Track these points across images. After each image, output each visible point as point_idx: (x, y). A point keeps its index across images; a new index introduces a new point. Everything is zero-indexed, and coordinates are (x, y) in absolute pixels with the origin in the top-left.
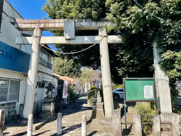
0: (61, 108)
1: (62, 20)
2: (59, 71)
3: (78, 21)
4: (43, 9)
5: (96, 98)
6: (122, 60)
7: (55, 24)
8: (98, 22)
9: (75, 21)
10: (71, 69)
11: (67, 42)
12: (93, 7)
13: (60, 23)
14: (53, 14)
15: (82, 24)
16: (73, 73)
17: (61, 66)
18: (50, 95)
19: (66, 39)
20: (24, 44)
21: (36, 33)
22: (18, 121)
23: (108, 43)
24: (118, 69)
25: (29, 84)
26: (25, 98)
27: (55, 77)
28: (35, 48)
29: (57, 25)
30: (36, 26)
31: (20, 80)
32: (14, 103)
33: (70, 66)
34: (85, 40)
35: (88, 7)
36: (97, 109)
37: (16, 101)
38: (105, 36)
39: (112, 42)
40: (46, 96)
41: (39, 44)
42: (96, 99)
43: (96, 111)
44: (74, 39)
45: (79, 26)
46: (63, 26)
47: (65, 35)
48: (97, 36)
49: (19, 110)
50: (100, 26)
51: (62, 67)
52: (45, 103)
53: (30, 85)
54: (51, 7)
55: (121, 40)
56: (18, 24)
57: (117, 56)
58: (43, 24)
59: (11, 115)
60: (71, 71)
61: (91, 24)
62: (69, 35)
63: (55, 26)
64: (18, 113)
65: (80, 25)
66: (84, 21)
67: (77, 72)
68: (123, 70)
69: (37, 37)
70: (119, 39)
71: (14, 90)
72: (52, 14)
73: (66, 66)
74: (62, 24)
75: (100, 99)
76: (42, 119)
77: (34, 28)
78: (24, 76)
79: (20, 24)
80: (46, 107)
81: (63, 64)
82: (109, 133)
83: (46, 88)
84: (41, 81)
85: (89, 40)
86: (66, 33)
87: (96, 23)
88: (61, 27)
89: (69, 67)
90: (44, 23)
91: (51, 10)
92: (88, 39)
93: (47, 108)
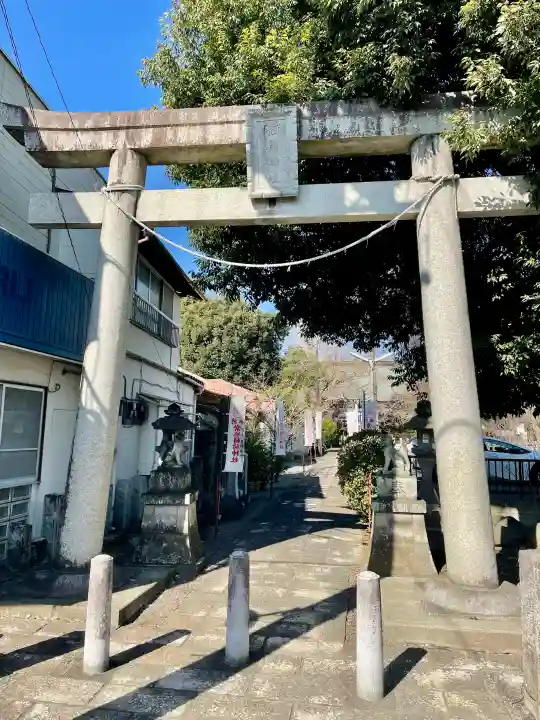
0: (220, 517)
1: (236, 112)
2: (195, 361)
3: (312, 109)
4: (144, 72)
5: (389, 481)
6: (526, 298)
7: (205, 132)
8: (412, 113)
9: (299, 114)
10: (242, 351)
11: (261, 214)
12: (388, 36)
13: (228, 122)
14: (189, 93)
15: (330, 124)
16: (249, 367)
17: (200, 341)
18: (178, 459)
19: (257, 201)
20: (66, 226)
21: (120, 173)
22: (41, 576)
23: (459, 213)
24: (498, 342)
25: (89, 407)
26: (69, 470)
27: (188, 379)
28: (114, 244)
29: (215, 135)
30: (120, 141)
31: (46, 389)
32: (23, 490)
33: (236, 339)
34: (348, 203)
35: (364, 42)
36: (398, 532)
37: (32, 479)
38: (447, 181)
39: (481, 209)
40: (160, 462)
41: (134, 222)
42: (394, 485)
43: (391, 538)
44: (292, 199)
45: (319, 133)
46: (243, 140)
47: (253, 181)
48: (403, 184)
49: (44, 520)
50: (422, 132)
51: (206, 345)
52: (155, 493)
53: (91, 412)
54: (183, 62)
55: (526, 198)
56: (42, 133)
57: (494, 279)
58: (151, 130)
59: (9, 544)
60: (240, 359)
61: (379, 126)
62: (271, 181)
63: (205, 140)
64: (36, 535)
65: (324, 131)
66: (340, 111)
67: (264, 365)
68: (523, 349)
69: (123, 191)
70: (517, 196)
71: (19, 431)
72: (184, 93)
73: (220, 338)
74: (236, 127)
75: (409, 485)
76: (143, 564)
77: (111, 152)
78: (64, 372)
79: (46, 132)
80: (159, 510)
81: (210, 333)
82: (490, 665)
83: (156, 426)
84: (134, 397)
85: (365, 202)
86: (254, 171)
87: (402, 118)
88: (231, 145)
89: (232, 342)
90: (154, 126)
91: (181, 76)
92: (362, 195)
93: (168, 517)
